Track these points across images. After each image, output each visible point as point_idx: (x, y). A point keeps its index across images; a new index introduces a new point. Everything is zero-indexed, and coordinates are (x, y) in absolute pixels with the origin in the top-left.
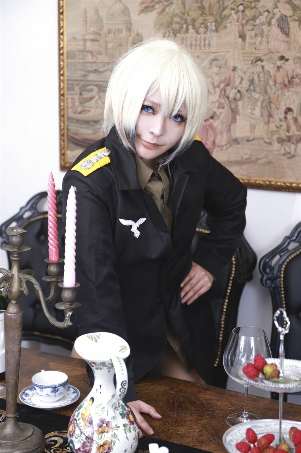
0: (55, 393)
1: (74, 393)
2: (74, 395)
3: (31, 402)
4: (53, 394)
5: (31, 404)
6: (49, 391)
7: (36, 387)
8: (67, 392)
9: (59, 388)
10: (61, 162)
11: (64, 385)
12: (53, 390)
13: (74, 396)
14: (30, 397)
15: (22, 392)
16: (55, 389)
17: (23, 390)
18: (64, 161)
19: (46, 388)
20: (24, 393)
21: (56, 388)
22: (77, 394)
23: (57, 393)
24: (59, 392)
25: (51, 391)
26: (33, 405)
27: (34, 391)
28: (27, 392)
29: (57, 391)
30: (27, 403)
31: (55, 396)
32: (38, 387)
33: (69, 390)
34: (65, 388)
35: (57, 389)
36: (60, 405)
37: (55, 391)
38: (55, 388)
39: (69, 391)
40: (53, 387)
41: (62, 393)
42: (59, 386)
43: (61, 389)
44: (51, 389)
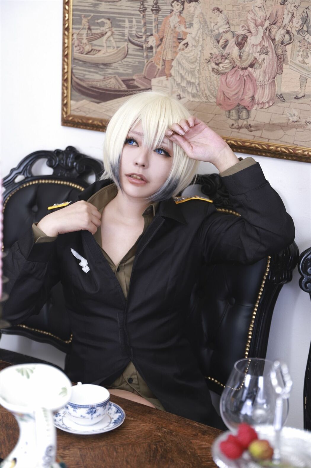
0: (92, 414)
1: (117, 412)
2: (118, 415)
3: (64, 424)
4: (89, 416)
5: (63, 428)
6: (83, 412)
9: (97, 408)
11: (104, 405)
12: (89, 411)
13: (118, 417)
14: (61, 418)
16: (92, 410)
19: (81, 408)
21: (94, 408)
22: (120, 414)
23: (95, 415)
24: (97, 414)
25: (87, 412)
26: (66, 428)
27: (66, 410)
29: (95, 412)
31: (92, 418)
32: (70, 405)
34: (105, 408)
35: (94, 410)
36: (100, 430)
37: (91, 412)
38: (91, 408)
39: (111, 410)
40: (90, 407)
41: (101, 414)
42: (97, 407)
43: (100, 410)
44: (87, 409)
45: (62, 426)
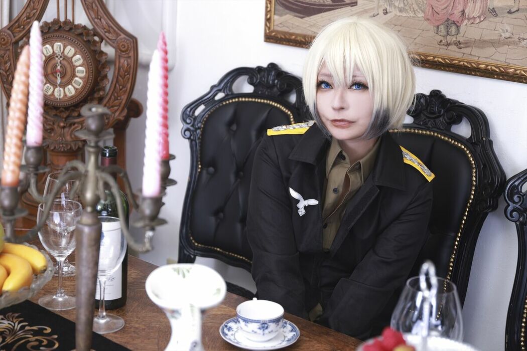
0: (264, 330)
1: (292, 331)
2: (292, 334)
3: (235, 339)
4: (261, 331)
5: (234, 342)
6: (255, 326)
7: (240, 320)
8: (282, 329)
9: (270, 324)
10: (265, 30)
11: (277, 321)
12: (260, 326)
14: (233, 333)
15: (223, 325)
16: (263, 325)
17: (226, 322)
18: (269, 28)
19: (252, 322)
20: (226, 326)
21: (266, 324)
22: (295, 333)
23: (266, 331)
24: (269, 330)
25: (258, 327)
26: (237, 343)
27: (238, 325)
28: (230, 325)
29: (267, 328)
30: (230, 339)
31: (264, 334)
32: (242, 319)
33: (285, 326)
34: (278, 325)
35: (266, 325)
36: (272, 347)
37: (263, 327)
38: (263, 323)
39: (285, 329)
40: (262, 322)
41: (274, 331)
42: (269, 322)
43: (272, 326)
44: (259, 324)
45: (233, 341)
